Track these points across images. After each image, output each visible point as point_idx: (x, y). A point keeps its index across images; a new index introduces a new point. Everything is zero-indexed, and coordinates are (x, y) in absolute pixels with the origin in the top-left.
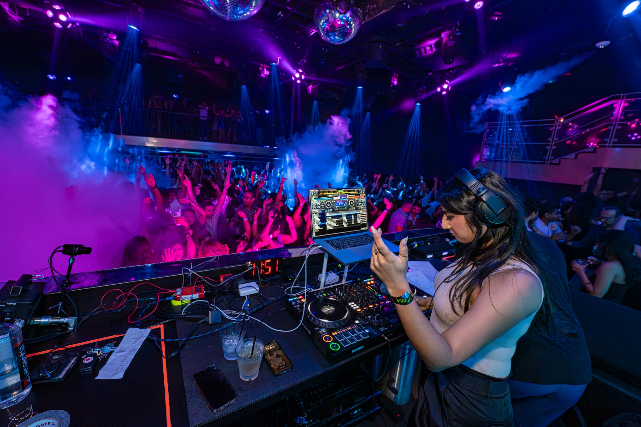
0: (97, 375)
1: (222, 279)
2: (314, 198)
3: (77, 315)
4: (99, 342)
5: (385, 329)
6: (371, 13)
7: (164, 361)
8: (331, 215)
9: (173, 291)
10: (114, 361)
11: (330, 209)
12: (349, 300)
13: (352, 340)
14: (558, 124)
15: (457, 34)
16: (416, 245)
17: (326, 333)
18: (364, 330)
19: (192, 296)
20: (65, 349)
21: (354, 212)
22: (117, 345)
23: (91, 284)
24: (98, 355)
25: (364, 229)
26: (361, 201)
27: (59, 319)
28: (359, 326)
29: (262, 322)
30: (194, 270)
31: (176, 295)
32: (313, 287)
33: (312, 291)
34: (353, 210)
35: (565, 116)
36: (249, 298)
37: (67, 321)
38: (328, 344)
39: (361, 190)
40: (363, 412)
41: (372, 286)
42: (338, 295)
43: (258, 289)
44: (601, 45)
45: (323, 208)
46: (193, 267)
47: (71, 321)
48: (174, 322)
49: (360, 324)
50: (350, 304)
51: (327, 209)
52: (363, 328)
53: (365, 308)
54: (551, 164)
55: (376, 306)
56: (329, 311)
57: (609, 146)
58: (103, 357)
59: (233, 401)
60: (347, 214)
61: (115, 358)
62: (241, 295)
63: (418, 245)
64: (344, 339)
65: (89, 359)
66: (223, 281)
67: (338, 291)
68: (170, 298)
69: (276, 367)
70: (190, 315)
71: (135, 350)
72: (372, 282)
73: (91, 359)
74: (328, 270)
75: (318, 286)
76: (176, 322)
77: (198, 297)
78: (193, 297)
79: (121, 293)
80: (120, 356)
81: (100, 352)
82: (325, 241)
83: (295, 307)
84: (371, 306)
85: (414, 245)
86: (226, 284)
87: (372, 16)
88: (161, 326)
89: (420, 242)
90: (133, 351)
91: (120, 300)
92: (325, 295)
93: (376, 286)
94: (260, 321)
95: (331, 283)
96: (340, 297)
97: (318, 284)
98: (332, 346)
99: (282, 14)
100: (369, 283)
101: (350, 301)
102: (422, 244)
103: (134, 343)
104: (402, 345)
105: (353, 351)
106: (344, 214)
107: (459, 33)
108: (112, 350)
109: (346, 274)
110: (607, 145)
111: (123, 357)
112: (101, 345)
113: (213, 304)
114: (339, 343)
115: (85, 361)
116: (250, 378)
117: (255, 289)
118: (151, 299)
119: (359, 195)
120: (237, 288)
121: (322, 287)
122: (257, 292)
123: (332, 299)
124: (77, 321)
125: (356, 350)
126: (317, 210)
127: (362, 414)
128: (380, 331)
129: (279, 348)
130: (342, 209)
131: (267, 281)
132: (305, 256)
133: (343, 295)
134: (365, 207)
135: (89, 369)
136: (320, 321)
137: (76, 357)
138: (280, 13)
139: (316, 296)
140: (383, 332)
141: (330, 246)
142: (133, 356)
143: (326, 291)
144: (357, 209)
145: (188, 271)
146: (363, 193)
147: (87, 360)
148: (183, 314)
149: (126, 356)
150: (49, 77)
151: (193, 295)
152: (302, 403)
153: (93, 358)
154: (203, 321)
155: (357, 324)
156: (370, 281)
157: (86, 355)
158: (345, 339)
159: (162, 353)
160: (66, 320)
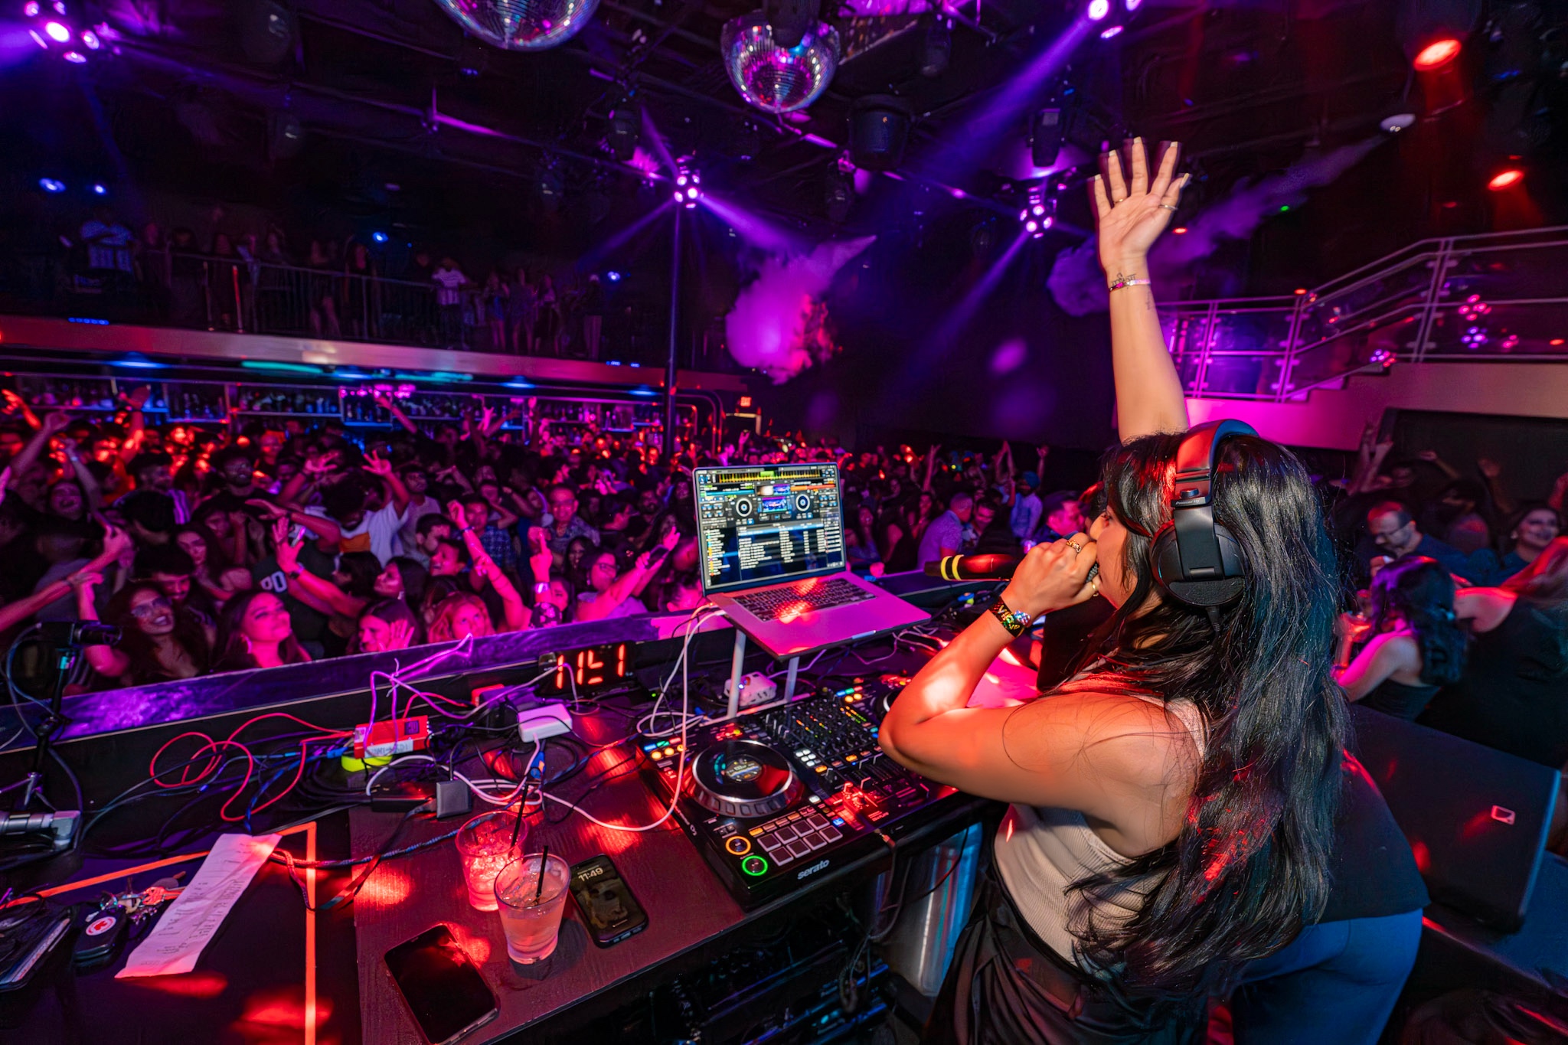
0: (123, 966)
1: (477, 700)
2: (708, 492)
3: (80, 806)
4: (134, 876)
5: (884, 815)
6: (861, 37)
7: (311, 918)
8: (751, 533)
9: (347, 734)
10: (175, 925)
11: (747, 518)
12: (797, 744)
13: (798, 846)
14: (1303, 308)
15: (1067, 93)
16: (971, 601)
17: (735, 832)
18: (831, 820)
19: (396, 745)
20: (37, 899)
21: (809, 525)
22: (184, 882)
23: (125, 722)
24: (130, 910)
25: (834, 565)
26: (827, 496)
27: (28, 818)
28: (819, 811)
29: (576, 808)
30: (404, 678)
31: (352, 745)
32: (711, 714)
33: (707, 724)
34: (807, 519)
35: (1318, 289)
36: (545, 748)
37: (50, 824)
38: (738, 860)
39: (826, 469)
40: (842, 1020)
41: (857, 706)
42: (770, 732)
43: (569, 721)
44: (1396, 123)
45: (730, 515)
46: (403, 670)
47: (63, 824)
48: (343, 817)
49: (822, 806)
50: (799, 754)
51: (741, 518)
52: (828, 815)
53: (837, 764)
54: (1288, 400)
55: (863, 758)
56: (745, 774)
57: (1417, 360)
58: (146, 915)
59: (486, 1018)
60: (791, 529)
61: (177, 917)
62: (526, 739)
63: (975, 600)
64: (779, 845)
65: (103, 924)
66: (480, 703)
67: (771, 720)
68: (338, 752)
69: (602, 922)
70: (387, 794)
71: (233, 893)
72: (858, 697)
73: (109, 922)
74: (746, 670)
75: (721, 711)
76: (350, 813)
77: (411, 748)
78: (399, 747)
79: (206, 742)
80: (192, 912)
81: (138, 904)
82: (735, 598)
83: (661, 765)
84: (851, 758)
85: (965, 602)
86: (487, 712)
87: (863, 46)
88: (311, 828)
89: (979, 593)
90: (229, 897)
91: (205, 759)
92: (737, 733)
93: (867, 705)
94: (570, 805)
95: (755, 702)
96: (776, 737)
97: (722, 706)
98: (749, 864)
99: (642, 35)
100: (849, 699)
101: (801, 747)
102: (985, 599)
103: (234, 874)
104: (938, 849)
105: (802, 875)
106: (783, 529)
107: (1071, 91)
108: (170, 896)
109: (792, 680)
110: (1414, 356)
111: (200, 913)
112: (140, 883)
113: (448, 765)
114: (766, 855)
115: (92, 931)
116: (535, 955)
117: (559, 723)
118: (287, 755)
119: (821, 481)
120: (516, 720)
121: (732, 713)
122: (567, 730)
123: (756, 743)
124: (80, 825)
125: (809, 871)
126: (714, 522)
127: (840, 1025)
128: (870, 820)
129: (613, 874)
130: (778, 517)
131: (593, 700)
132: (684, 637)
133: (783, 730)
134: (837, 510)
135: (103, 949)
136: (719, 801)
137: (67, 921)
138: (638, 33)
139: (715, 735)
140: (877, 824)
141: (746, 610)
142: (225, 911)
143: (740, 722)
144: (817, 516)
145: (386, 681)
146: (831, 477)
147: (97, 928)
148: (368, 793)
149: (208, 911)
150: (45, 186)
151: (399, 743)
152: (687, 1005)
153: (114, 920)
154: (420, 808)
155: (815, 806)
156: (851, 695)
157: (95, 914)
158: (783, 845)
159: (307, 897)
160: (46, 820)
